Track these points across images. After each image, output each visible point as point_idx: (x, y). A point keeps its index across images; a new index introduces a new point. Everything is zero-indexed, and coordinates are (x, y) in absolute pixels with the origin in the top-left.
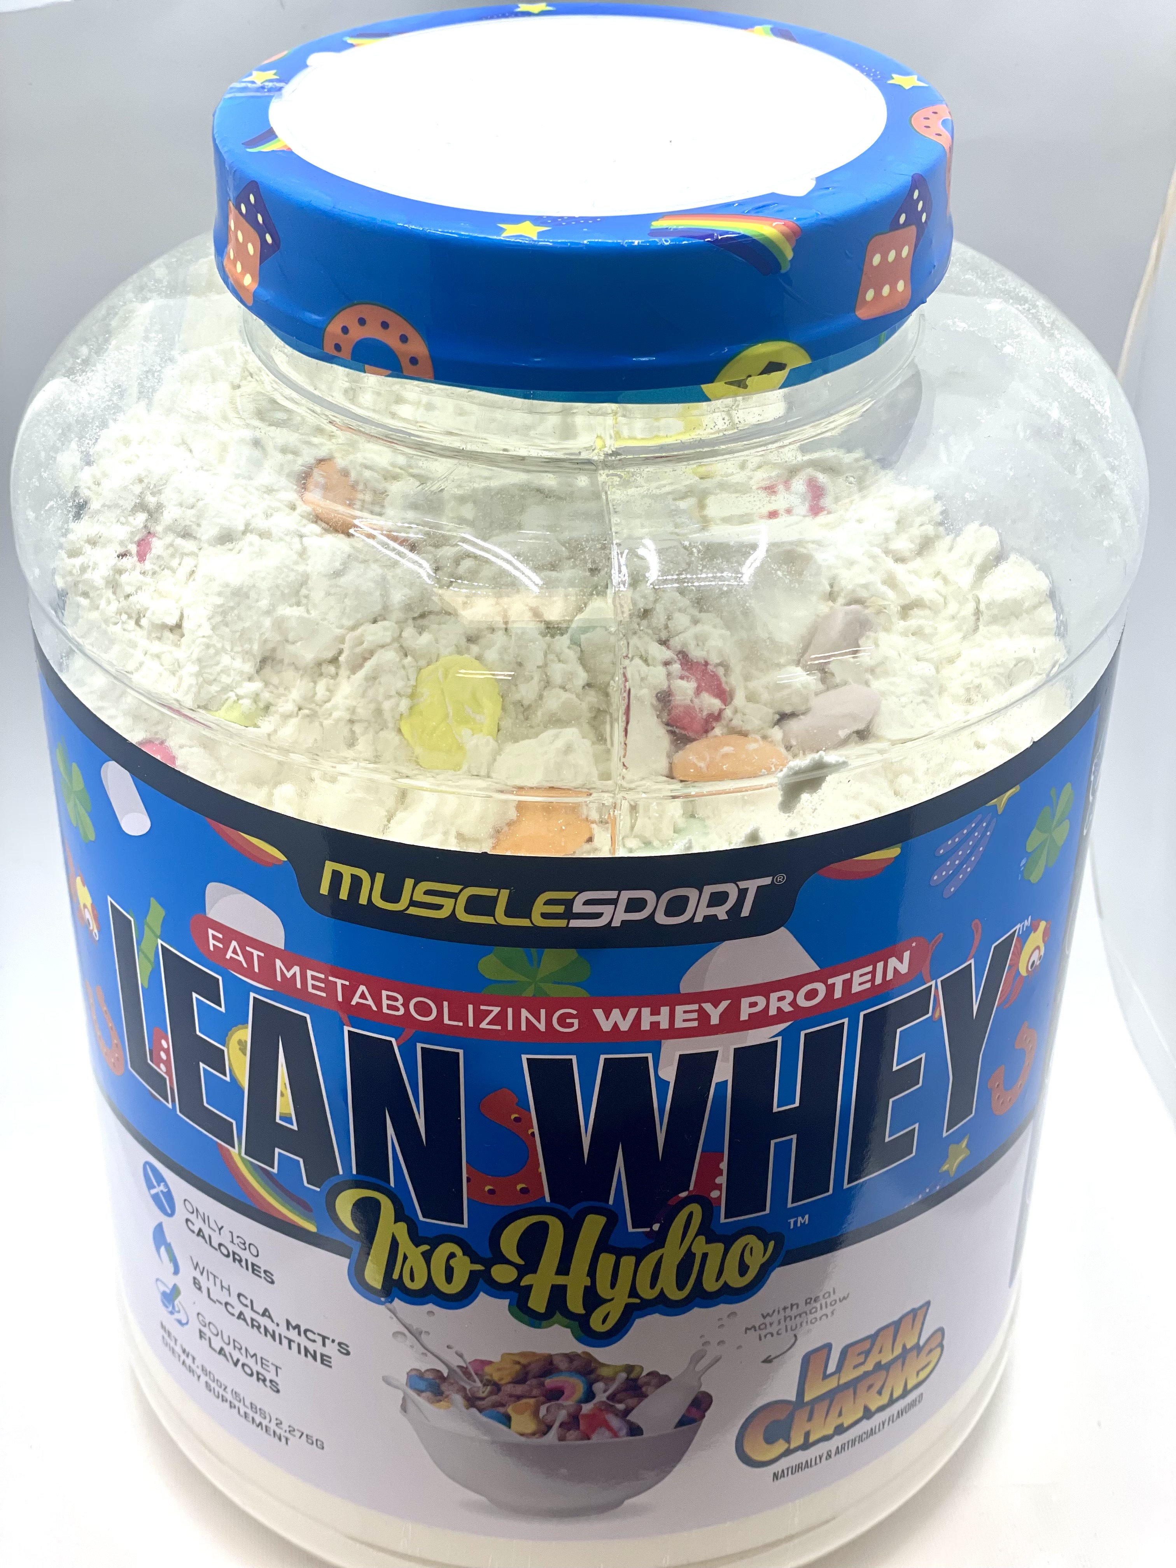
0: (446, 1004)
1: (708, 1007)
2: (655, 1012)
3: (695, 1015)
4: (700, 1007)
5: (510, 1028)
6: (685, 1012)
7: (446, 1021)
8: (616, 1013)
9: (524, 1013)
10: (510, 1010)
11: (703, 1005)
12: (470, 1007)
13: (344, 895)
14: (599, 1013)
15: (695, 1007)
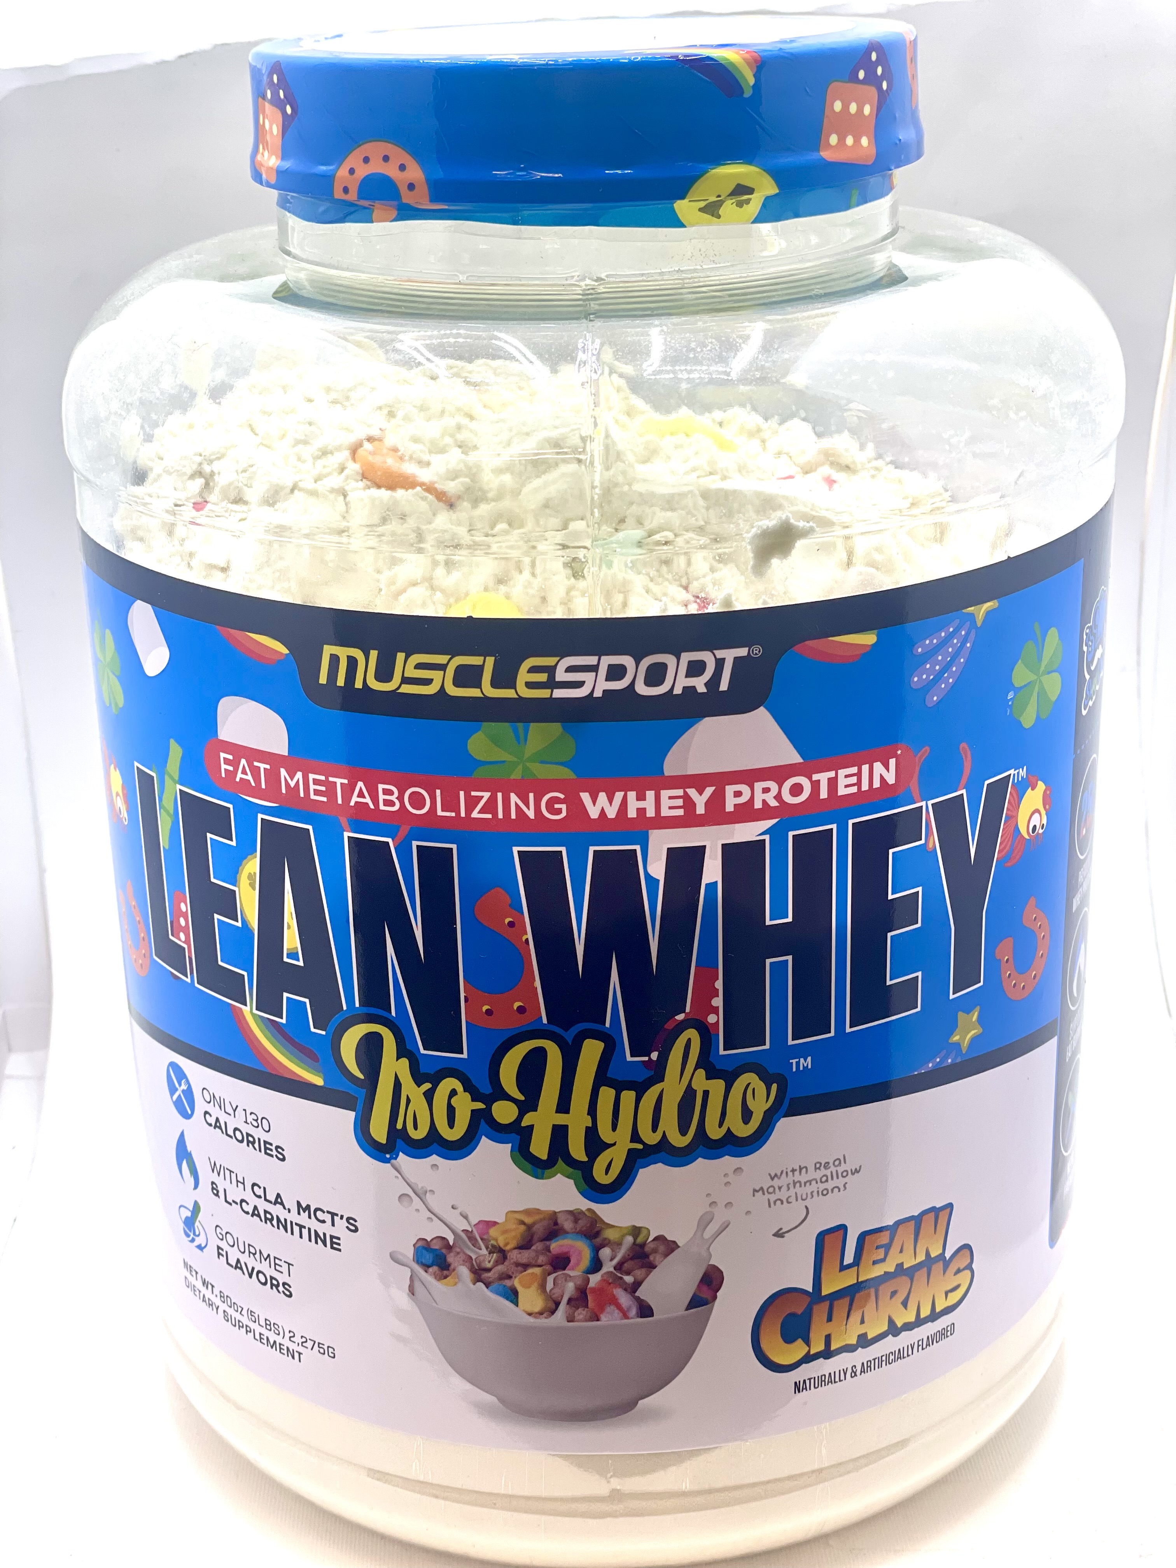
0: (438, 792)
1: (692, 792)
2: (641, 797)
3: (680, 802)
4: (685, 792)
5: (500, 816)
6: (670, 798)
7: (440, 813)
8: (602, 797)
9: (514, 798)
10: (500, 795)
11: (688, 790)
12: (462, 793)
13: (341, 682)
14: (585, 797)
15: (680, 792)
